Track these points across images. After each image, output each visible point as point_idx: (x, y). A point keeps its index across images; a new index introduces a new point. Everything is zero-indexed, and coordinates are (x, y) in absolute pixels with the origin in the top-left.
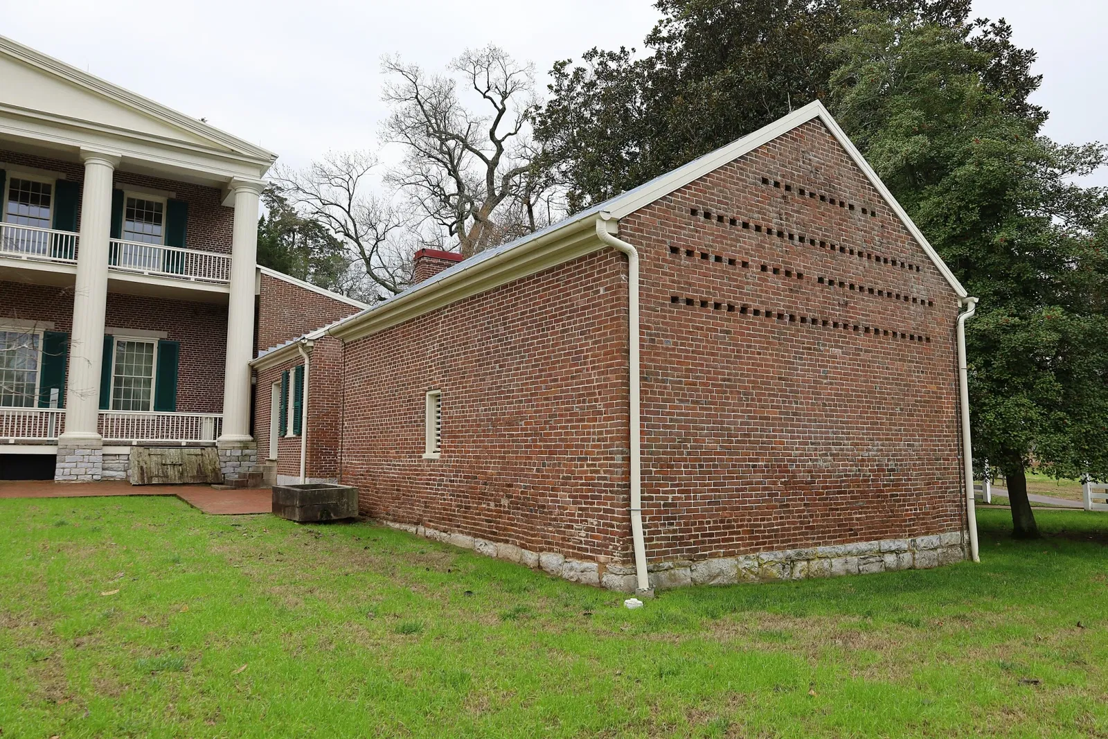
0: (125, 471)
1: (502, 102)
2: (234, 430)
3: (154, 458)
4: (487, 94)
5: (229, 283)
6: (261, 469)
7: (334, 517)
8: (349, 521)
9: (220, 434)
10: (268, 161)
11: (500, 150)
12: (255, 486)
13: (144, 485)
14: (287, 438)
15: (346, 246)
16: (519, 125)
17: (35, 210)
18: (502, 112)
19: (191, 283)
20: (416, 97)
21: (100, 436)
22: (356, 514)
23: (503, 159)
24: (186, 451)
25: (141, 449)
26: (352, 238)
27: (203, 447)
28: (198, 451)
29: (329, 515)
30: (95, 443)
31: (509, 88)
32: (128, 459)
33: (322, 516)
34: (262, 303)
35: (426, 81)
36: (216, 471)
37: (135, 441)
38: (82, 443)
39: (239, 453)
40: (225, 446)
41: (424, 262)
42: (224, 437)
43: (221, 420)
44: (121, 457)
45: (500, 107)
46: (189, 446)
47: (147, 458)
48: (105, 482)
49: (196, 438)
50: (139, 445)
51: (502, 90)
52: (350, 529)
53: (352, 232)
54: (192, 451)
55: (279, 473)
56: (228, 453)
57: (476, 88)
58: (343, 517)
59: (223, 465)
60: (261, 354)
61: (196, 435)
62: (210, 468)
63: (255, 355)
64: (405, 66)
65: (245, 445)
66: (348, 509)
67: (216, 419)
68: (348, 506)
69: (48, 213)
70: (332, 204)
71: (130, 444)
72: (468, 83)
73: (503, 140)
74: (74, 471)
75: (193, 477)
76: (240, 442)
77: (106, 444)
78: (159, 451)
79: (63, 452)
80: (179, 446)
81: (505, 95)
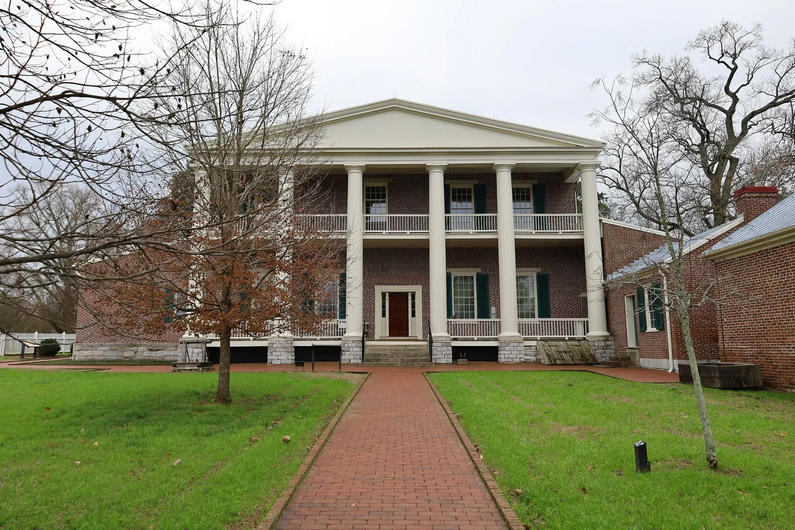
0: (536, 356)
1: (733, 63)
2: (597, 329)
3: (553, 348)
4: (720, 60)
5: (583, 232)
6: (629, 354)
7: (745, 386)
8: (755, 389)
9: (588, 332)
10: (600, 148)
11: (736, 100)
12: (626, 366)
13: (553, 365)
14: (648, 333)
15: (605, 196)
16: (750, 76)
17: (464, 204)
18: (734, 71)
19: (561, 235)
20: (660, 78)
21: (519, 335)
22: (761, 384)
23: (738, 106)
24: (569, 343)
25: (543, 342)
26: (622, 189)
27: (579, 340)
28: (577, 343)
29: (741, 384)
30: (519, 339)
31: (738, 50)
32: (536, 349)
33: (736, 384)
34: (606, 242)
35: (667, 63)
36: (593, 356)
37: (539, 337)
38: (513, 339)
39: (603, 344)
40: (593, 340)
41: (746, 197)
42: (591, 333)
43: (587, 322)
44: (532, 348)
45: (732, 66)
46: (570, 339)
47: (548, 348)
48: (526, 363)
49: (574, 335)
50: (542, 340)
51: (732, 52)
52: (754, 394)
53: (623, 186)
54: (573, 343)
55: (641, 357)
56: (596, 345)
57: (710, 58)
58: (752, 386)
59: (594, 352)
60: (609, 277)
61: (573, 333)
62: (588, 354)
63: (605, 277)
64: (649, 57)
65: (606, 339)
66: (754, 380)
67: (584, 322)
68: (754, 378)
69: (471, 205)
70: (607, 168)
71: (536, 339)
72: (705, 56)
73: (737, 91)
74: (511, 356)
75: (580, 360)
76: (603, 336)
77: (525, 340)
78: (554, 343)
79: (503, 344)
80: (564, 339)
81: (735, 56)
